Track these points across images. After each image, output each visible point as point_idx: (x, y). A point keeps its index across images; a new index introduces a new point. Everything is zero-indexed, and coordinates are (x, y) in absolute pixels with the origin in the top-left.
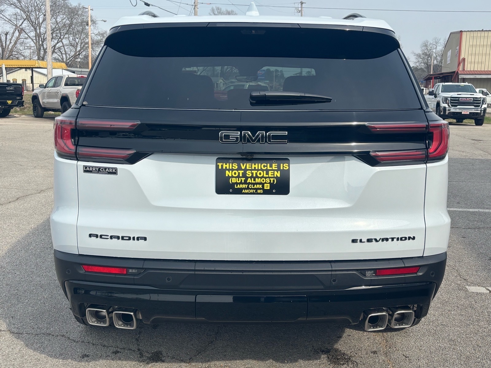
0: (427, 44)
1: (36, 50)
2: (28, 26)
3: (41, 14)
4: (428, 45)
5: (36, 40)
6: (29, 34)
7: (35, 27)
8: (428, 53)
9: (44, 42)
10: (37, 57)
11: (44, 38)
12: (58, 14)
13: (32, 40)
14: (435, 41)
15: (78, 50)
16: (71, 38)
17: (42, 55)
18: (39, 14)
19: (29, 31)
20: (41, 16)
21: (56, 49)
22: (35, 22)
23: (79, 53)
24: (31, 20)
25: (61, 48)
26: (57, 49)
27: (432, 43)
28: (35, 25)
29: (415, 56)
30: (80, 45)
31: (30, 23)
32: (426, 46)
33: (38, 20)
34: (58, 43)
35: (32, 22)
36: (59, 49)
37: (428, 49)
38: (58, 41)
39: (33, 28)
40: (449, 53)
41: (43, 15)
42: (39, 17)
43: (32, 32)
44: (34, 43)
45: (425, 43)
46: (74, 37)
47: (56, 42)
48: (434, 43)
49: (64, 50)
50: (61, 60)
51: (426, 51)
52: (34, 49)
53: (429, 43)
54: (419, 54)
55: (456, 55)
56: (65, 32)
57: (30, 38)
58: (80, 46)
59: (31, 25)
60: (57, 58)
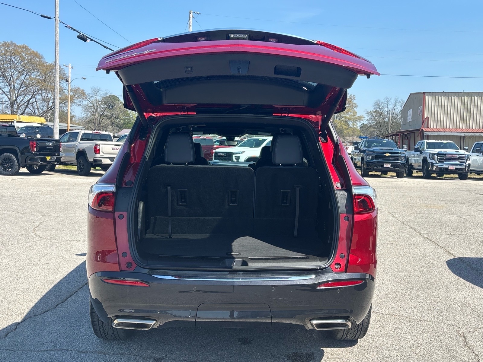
0: (378, 103)
1: (10, 105)
2: (3, 82)
3: (16, 71)
4: (380, 104)
5: (10, 95)
6: (3, 90)
7: (10, 83)
8: (380, 111)
9: (18, 98)
10: (10, 111)
11: (18, 93)
12: (32, 71)
13: (6, 95)
14: (386, 100)
15: (50, 106)
16: (43, 95)
17: (15, 110)
18: (14, 71)
19: (4, 87)
20: (15, 73)
21: (29, 104)
22: (10, 78)
23: (51, 108)
24: (6, 77)
25: (33, 103)
26: (31, 104)
27: (383, 102)
28: (10, 81)
29: (367, 114)
30: (52, 100)
31: (5, 79)
32: (378, 104)
33: (12, 77)
34: (31, 98)
35: (7, 78)
36: (32, 104)
37: (380, 108)
38: (32, 96)
39: (7, 84)
40: (410, 112)
41: (18, 72)
42: (14, 75)
43: (6, 88)
44: (9, 98)
45: (377, 103)
46: (46, 93)
47: (30, 98)
48: (386, 102)
49: (36, 105)
50: (33, 114)
51: (378, 110)
52: (8, 104)
53: (380, 102)
54: (371, 112)
55: (420, 114)
56: (38, 88)
57: (4, 93)
58: (52, 102)
59: (6, 81)
60: (29, 112)
